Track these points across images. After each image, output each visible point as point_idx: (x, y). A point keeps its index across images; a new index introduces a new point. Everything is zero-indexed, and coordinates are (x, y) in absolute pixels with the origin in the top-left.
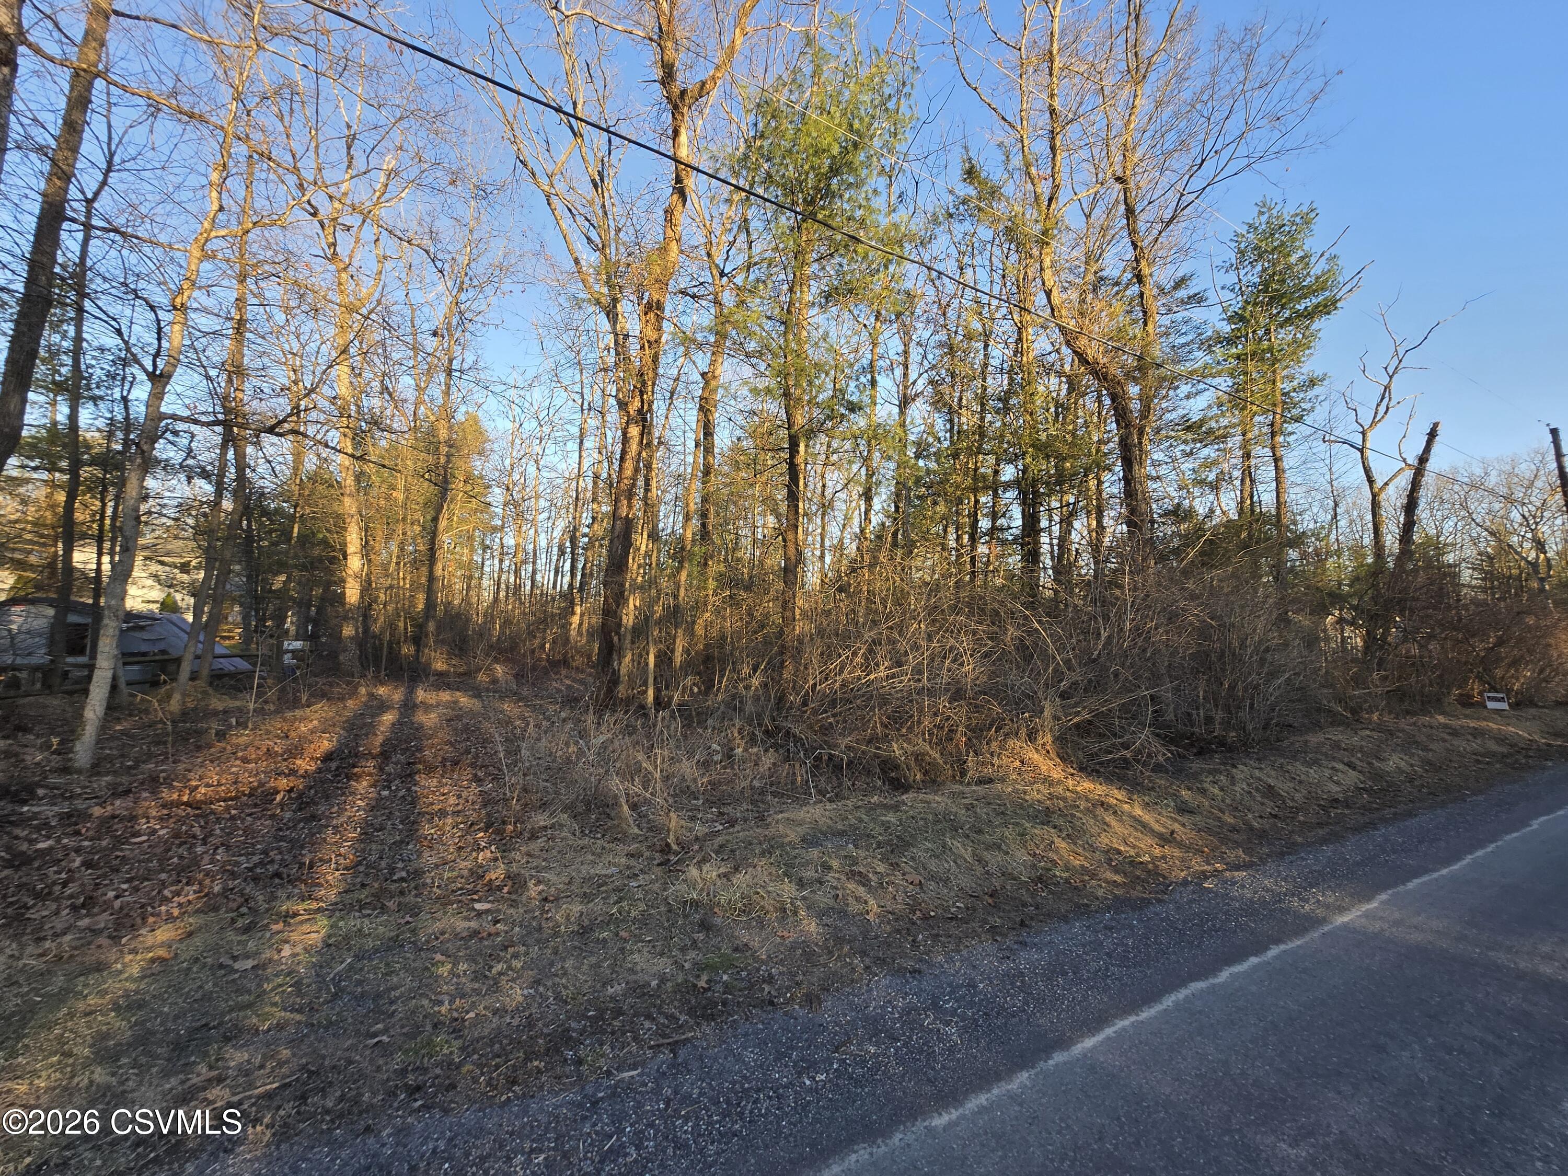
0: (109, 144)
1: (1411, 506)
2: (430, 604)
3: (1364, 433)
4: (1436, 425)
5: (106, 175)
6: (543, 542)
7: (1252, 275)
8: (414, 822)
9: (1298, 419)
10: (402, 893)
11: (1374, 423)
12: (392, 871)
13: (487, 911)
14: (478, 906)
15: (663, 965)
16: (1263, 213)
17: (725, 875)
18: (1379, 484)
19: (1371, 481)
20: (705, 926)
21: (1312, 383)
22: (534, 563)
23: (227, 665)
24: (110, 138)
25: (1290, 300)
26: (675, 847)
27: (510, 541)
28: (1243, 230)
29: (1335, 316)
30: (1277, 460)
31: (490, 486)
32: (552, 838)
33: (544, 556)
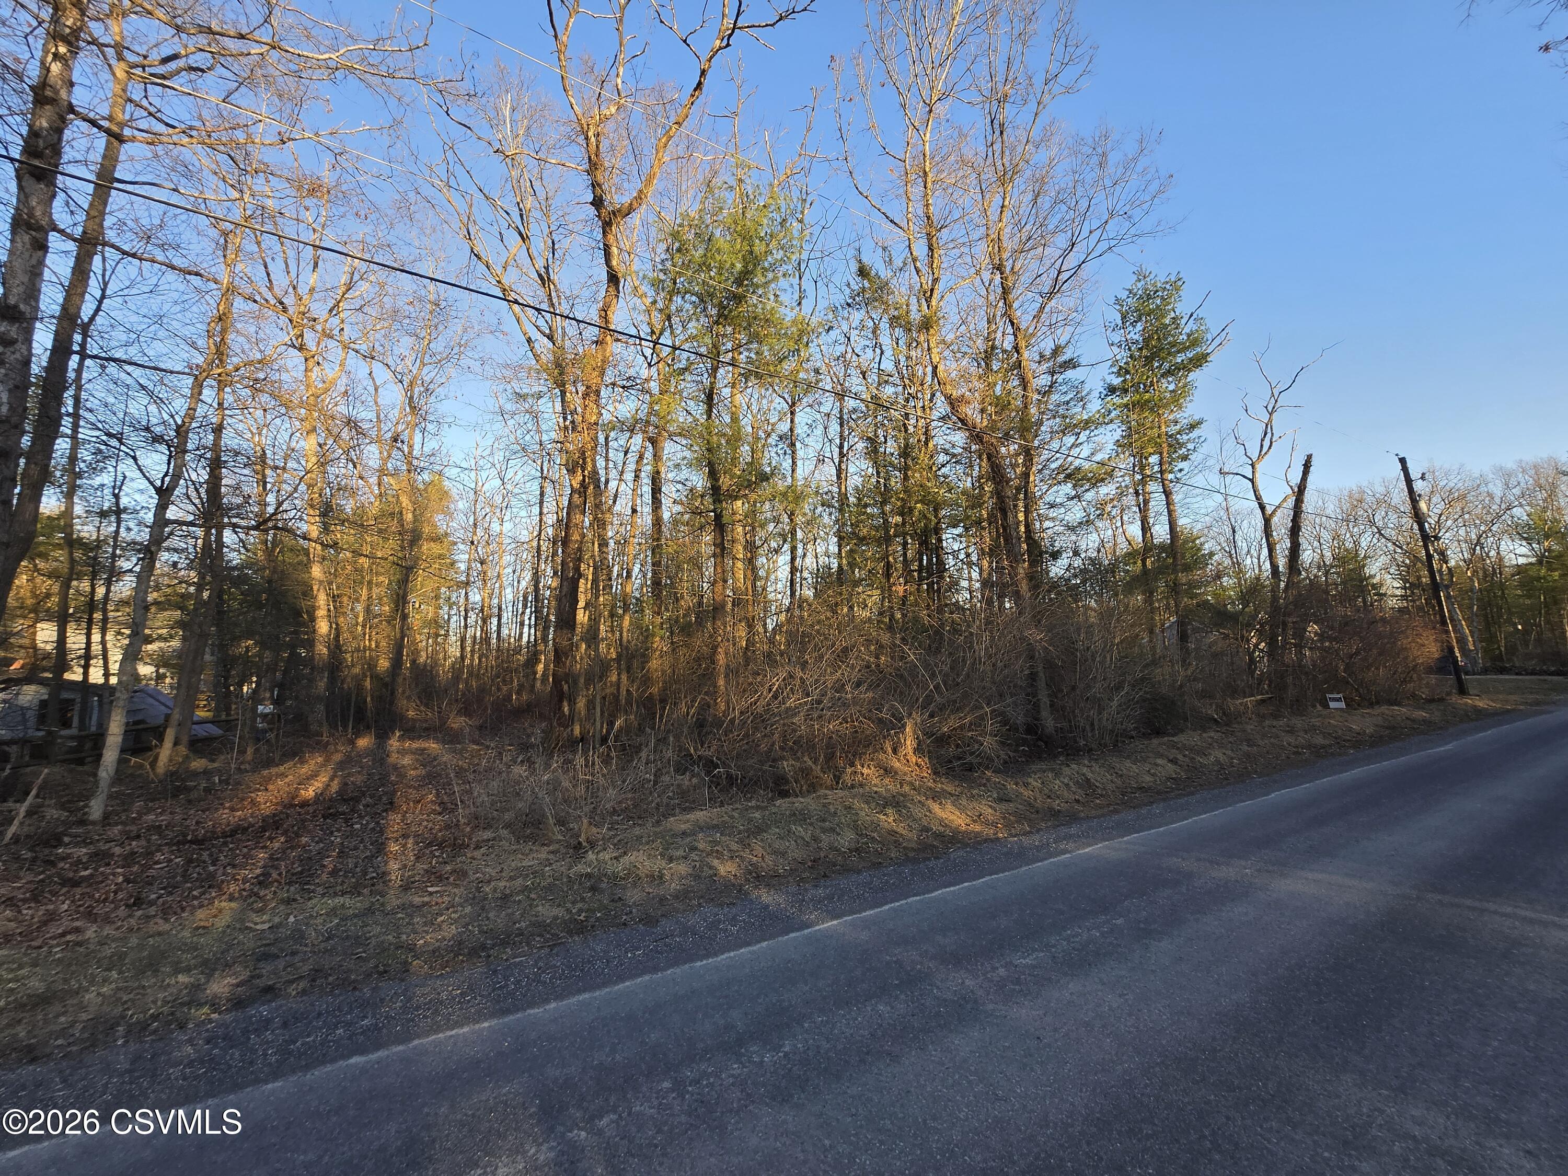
0: (104, 276)
1: (1295, 531)
2: (397, 662)
3: (1253, 465)
4: (1309, 457)
5: (100, 302)
6: (509, 594)
7: (1135, 333)
8: (382, 844)
9: (1185, 458)
10: (373, 885)
11: (1261, 456)
12: (365, 873)
13: (437, 892)
14: (430, 889)
15: (559, 912)
16: (1139, 280)
17: (616, 858)
18: (1269, 510)
19: (1262, 507)
20: (593, 889)
21: (1192, 427)
22: (500, 617)
23: (200, 731)
24: (104, 270)
25: (1169, 354)
26: (584, 844)
27: (476, 597)
28: (1123, 295)
29: (1207, 368)
30: (1167, 493)
31: (455, 543)
32: (492, 847)
33: (510, 609)
